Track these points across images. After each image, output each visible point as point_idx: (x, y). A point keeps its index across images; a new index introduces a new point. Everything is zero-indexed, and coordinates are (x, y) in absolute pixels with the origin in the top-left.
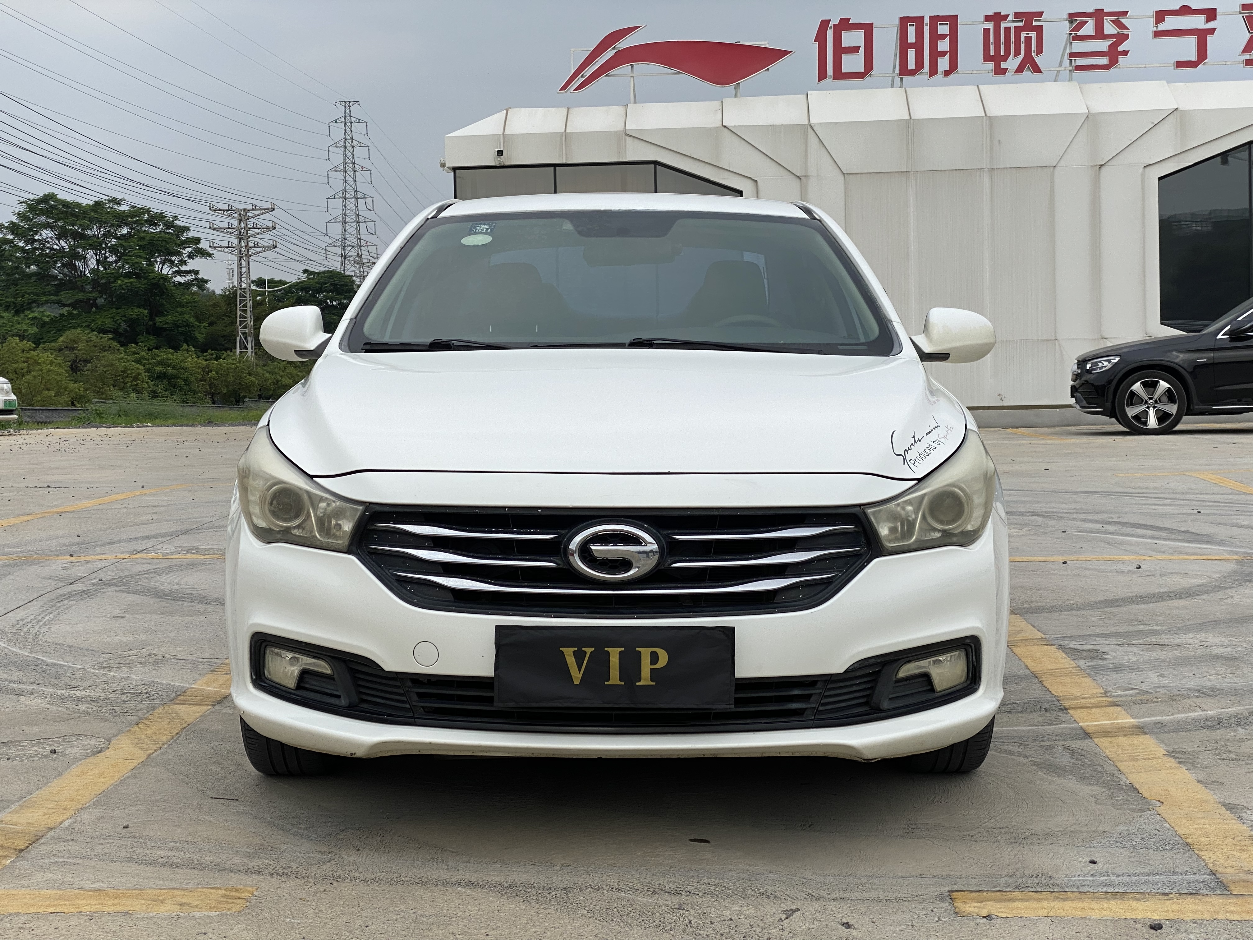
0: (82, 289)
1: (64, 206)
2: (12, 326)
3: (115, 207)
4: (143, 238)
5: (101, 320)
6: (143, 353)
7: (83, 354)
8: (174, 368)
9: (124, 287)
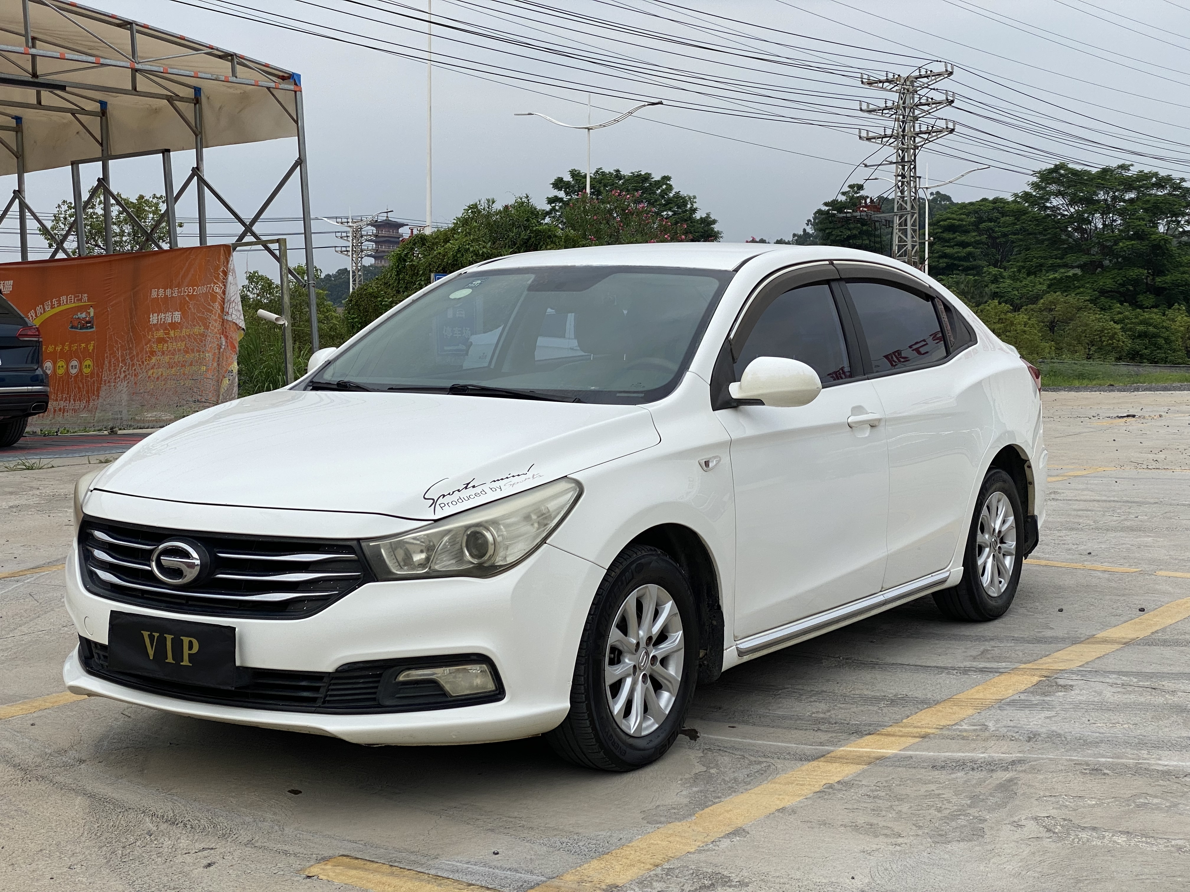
0: (1087, 252)
1: (1073, 174)
2: (1034, 286)
3: (1123, 172)
4: (1148, 201)
5: (1103, 280)
6: (1127, 313)
7: (1060, 315)
8: (1155, 327)
9: (1125, 249)
